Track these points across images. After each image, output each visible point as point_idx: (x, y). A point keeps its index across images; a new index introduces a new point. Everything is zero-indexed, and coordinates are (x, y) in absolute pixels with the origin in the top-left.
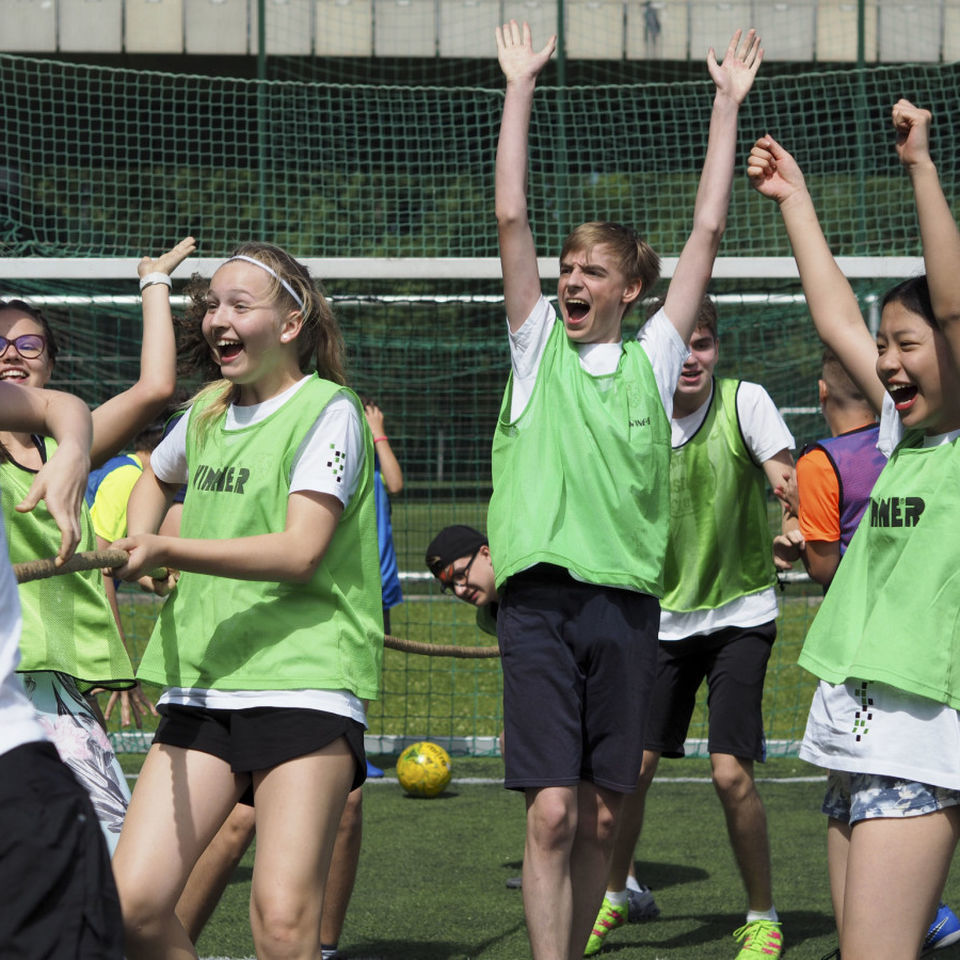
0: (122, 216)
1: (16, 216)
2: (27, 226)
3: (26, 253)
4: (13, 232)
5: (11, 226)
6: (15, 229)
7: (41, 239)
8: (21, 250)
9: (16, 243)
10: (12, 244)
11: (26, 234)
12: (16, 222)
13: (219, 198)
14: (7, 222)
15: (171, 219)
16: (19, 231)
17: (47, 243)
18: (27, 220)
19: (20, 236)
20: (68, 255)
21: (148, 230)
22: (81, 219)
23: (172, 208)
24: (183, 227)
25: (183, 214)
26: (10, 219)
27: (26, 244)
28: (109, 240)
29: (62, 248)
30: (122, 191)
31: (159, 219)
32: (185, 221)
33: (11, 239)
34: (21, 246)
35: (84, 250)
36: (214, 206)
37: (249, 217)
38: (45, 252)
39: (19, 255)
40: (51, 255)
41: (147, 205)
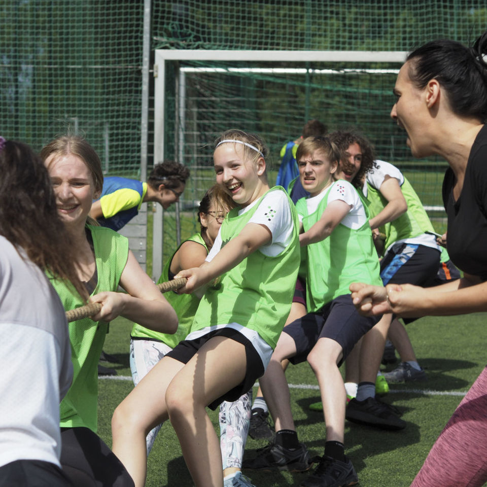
0: (238, 29)
1: (193, 30)
2: (198, 35)
3: (197, 48)
4: (191, 38)
5: (190, 35)
6: (192, 36)
7: (205, 41)
8: (195, 46)
9: (193, 43)
10: (190, 43)
11: (197, 39)
12: (192, 33)
13: (284, 21)
14: (188, 33)
15: (261, 31)
16: (194, 37)
17: (207, 43)
18: (198, 32)
19: (195, 39)
20: (217, 49)
21: (250, 36)
22: (218, 30)
23: (261, 26)
24: (267, 35)
25: (267, 29)
26: (190, 31)
27: (197, 43)
28: (232, 41)
29: (214, 45)
30: (238, 17)
31: (255, 31)
32: (267, 32)
33: (190, 41)
34: (195, 44)
35: (225, 46)
36: (282, 24)
37: (299, 30)
38: (207, 47)
39: (193, 49)
40: (209, 49)
41: (250, 24)
